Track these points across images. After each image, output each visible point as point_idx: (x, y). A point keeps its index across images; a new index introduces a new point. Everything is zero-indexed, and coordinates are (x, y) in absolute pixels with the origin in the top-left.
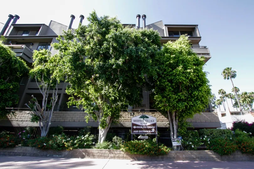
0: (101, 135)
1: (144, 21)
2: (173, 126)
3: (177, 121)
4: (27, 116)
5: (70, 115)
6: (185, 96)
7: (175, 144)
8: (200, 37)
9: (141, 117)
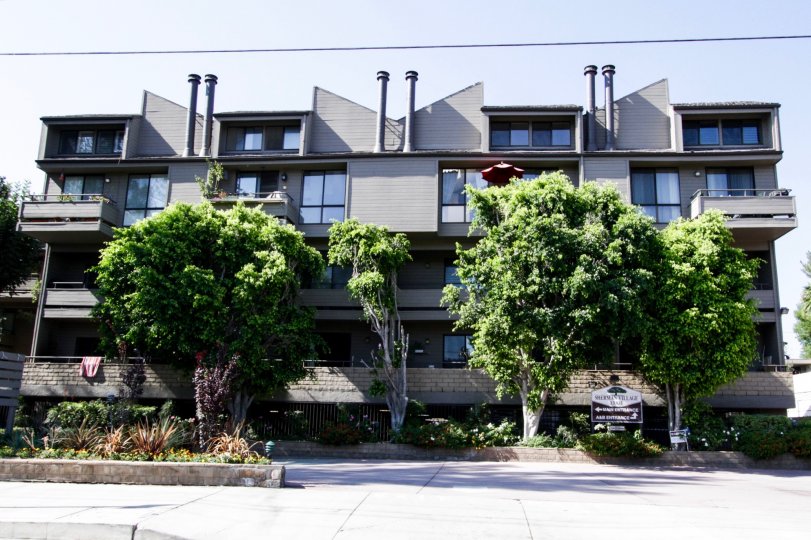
0: (528, 424)
1: (608, 89)
2: (674, 408)
3: (683, 400)
4: (329, 378)
5: (432, 376)
6: (700, 361)
7: (675, 440)
8: (781, 153)
9: (610, 391)
